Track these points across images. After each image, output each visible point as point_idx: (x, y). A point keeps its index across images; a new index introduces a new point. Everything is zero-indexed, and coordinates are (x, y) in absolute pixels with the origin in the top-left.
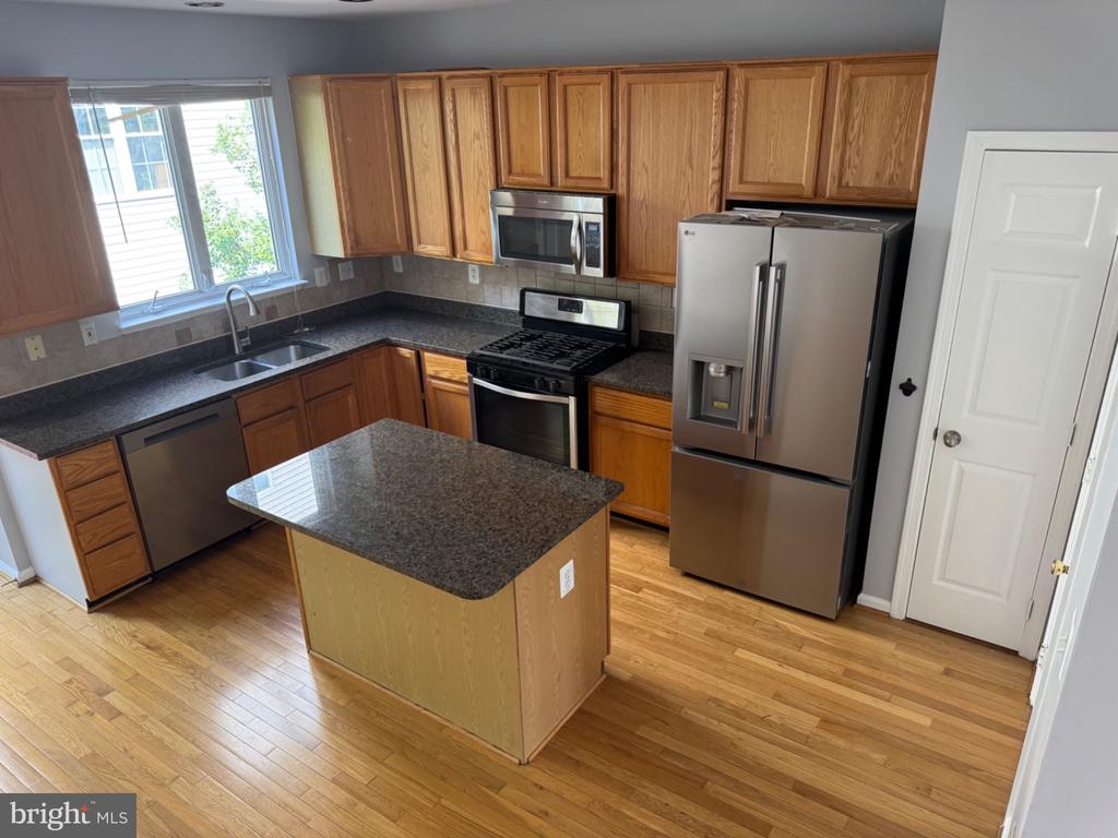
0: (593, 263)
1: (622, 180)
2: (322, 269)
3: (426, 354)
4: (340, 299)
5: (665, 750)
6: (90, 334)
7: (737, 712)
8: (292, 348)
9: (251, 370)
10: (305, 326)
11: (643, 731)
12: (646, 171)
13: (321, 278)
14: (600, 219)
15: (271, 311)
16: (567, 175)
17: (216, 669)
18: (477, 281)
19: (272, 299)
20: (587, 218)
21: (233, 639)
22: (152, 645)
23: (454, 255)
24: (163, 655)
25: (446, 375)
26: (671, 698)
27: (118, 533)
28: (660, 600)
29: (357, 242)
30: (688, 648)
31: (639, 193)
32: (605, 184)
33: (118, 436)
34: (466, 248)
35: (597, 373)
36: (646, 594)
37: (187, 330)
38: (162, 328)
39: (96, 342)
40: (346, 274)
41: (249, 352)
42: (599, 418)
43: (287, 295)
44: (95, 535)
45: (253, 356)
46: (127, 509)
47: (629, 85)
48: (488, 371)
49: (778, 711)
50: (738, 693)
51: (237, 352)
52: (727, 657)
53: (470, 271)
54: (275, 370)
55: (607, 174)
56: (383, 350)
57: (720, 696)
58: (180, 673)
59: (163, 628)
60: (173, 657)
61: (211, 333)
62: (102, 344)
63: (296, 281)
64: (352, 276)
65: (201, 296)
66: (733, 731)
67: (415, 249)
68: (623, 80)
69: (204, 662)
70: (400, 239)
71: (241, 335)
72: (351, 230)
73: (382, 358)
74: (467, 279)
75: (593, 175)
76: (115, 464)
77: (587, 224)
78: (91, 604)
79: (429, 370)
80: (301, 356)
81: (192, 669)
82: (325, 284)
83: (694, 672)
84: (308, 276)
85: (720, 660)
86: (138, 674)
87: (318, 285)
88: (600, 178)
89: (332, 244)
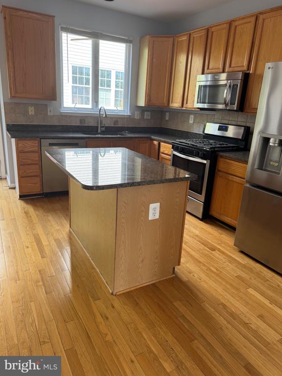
0: (232, 103)
2: (138, 112)
3: (162, 143)
4: (143, 125)
5: (183, 317)
6: (50, 111)
7: (232, 315)
10: (127, 131)
11: (177, 304)
13: (137, 116)
14: (239, 82)
15: (116, 122)
16: (230, 67)
17: (38, 224)
18: (192, 122)
19: (117, 118)
20: (233, 83)
22: (27, 212)
23: (182, 106)
24: (27, 216)
25: (166, 152)
26: (200, 296)
28: (221, 257)
29: (149, 100)
32: (245, 68)
33: (41, 139)
36: (216, 254)
37: (84, 120)
38: (76, 117)
39: (52, 114)
43: (122, 118)
44: (25, 172)
46: (39, 167)
47: (264, 19)
48: (178, 147)
49: (257, 323)
50: (236, 305)
51: (99, 131)
52: (242, 290)
53: (190, 118)
55: (247, 63)
56: (149, 141)
57: (228, 304)
58: (26, 222)
60: (29, 217)
62: (54, 115)
64: (149, 118)
65: (93, 110)
66: (225, 323)
67: (170, 105)
68: (262, 18)
69: (36, 221)
70: (165, 101)
71: (102, 127)
72: (148, 95)
74: (189, 121)
75: (241, 65)
76: (38, 149)
77: (233, 85)
78: (20, 196)
79: (162, 150)
81: (31, 222)
82: (138, 118)
83: (220, 290)
85: (238, 289)
86: (15, 218)
87: (136, 117)
88: (243, 66)
89: (142, 103)
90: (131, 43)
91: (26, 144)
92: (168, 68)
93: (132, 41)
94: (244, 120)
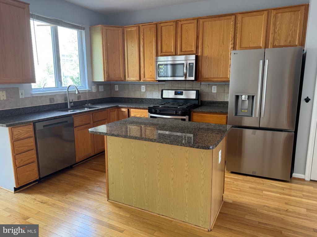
0: (191, 75)
1: (200, 50)
2: (95, 86)
3: (131, 109)
4: (99, 97)
6: (22, 94)
7: (276, 209)
10: (89, 103)
12: (209, 47)
13: (94, 90)
14: (194, 62)
15: (79, 97)
16: (181, 51)
17: (72, 208)
18: (144, 91)
20: (189, 62)
21: (76, 198)
22: (43, 202)
23: (140, 80)
24: (48, 205)
27: (30, 161)
29: (108, 76)
31: (205, 54)
32: (195, 52)
33: (34, 122)
34: (144, 77)
37: (53, 99)
38: (46, 96)
40: (101, 89)
41: (73, 108)
43: (84, 93)
44: (22, 160)
46: (34, 152)
47: (203, 22)
48: (156, 111)
49: (290, 208)
51: (69, 107)
52: (261, 194)
53: (142, 88)
55: (195, 49)
56: (116, 109)
57: (267, 205)
58: (57, 210)
59: (47, 196)
60: (53, 205)
61: (60, 101)
62: (25, 98)
63: (87, 89)
64: (103, 90)
65: (58, 89)
66: (279, 215)
67: (127, 79)
68: (201, 21)
69: (66, 206)
70: (122, 76)
71: (71, 103)
72: (107, 72)
73: (115, 112)
74: (141, 90)
75: (190, 50)
76: (32, 134)
77: (189, 64)
78: (15, 190)
79: (132, 115)
81: (63, 209)
82: (95, 91)
85: (259, 195)
86: (39, 212)
87: (93, 91)
88: (193, 51)
89: (100, 77)
90: (84, 30)
91: (21, 131)
93: (84, 28)
94: (191, 86)
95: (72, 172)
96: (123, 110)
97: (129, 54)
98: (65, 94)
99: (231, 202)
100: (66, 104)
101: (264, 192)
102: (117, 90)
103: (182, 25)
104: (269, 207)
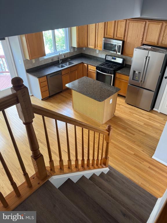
0: (119, 52)
1: (126, 38)
2: (72, 49)
3: (89, 65)
5: (121, 125)
6: (40, 59)
7: (132, 121)
8: (68, 63)
9: (62, 67)
10: (69, 59)
11: (119, 122)
12: (130, 37)
14: (121, 45)
15: (65, 56)
16: (116, 37)
17: (61, 109)
18: (98, 52)
19: (65, 54)
20: (119, 44)
21: (62, 106)
23: (95, 48)
25: (92, 69)
26: (123, 119)
27: (46, 90)
28: (123, 107)
29: (79, 45)
30: (126, 113)
31: (128, 41)
32: (123, 39)
33: (47, 76)
34: (97, 47)
35: (117, 71)
36: (121, 106)
37: (53, 59)
38: (50, 58)
40: (76, 50)
41: (62, 63)
42: (117, 78)
43: (67, 53)
44: (43, 90)
45: (62, 64)
46: (47, 86)
47: (129, 22)
48: (99, 69)
49: (138, 122)
50: (132, 119)
51: (60, 63)
52: (132, 115)
54: (66, 67)
55: (123, 37)
56: (82, 64)
57: (130, 119)
59: (52, 104)
61: (56, 59)
62: (42, 60)
63: (68, 51)
65: (55, 53)
66: (131, 124)
67: (88, 46)
68: (128, 21)
69: (59, 108)
70: (86, 44)
71: (61, 60)
72: (78, 43)
73: (81, 65)
74: (96, 52)
76: (46, 80)
77: (119, 45)
78: (42, 99)
79: (89, 68)
80: (69, 65)
82: (73, 52)
83: (127, 116)
84: (70, 50)
85: (131, 115)
88: (122, 38)
89: (75, 45)
91: (42, 79)
92: (86, 31)
95: (61, 94)
96: (85, 65)
97: (90, 33)
98: (58, 56)
99: (117, 116)
100: (59, 61)
101: (134, 114)
102: (85, 49)
103: (118, 21)
104: (130, 120)
